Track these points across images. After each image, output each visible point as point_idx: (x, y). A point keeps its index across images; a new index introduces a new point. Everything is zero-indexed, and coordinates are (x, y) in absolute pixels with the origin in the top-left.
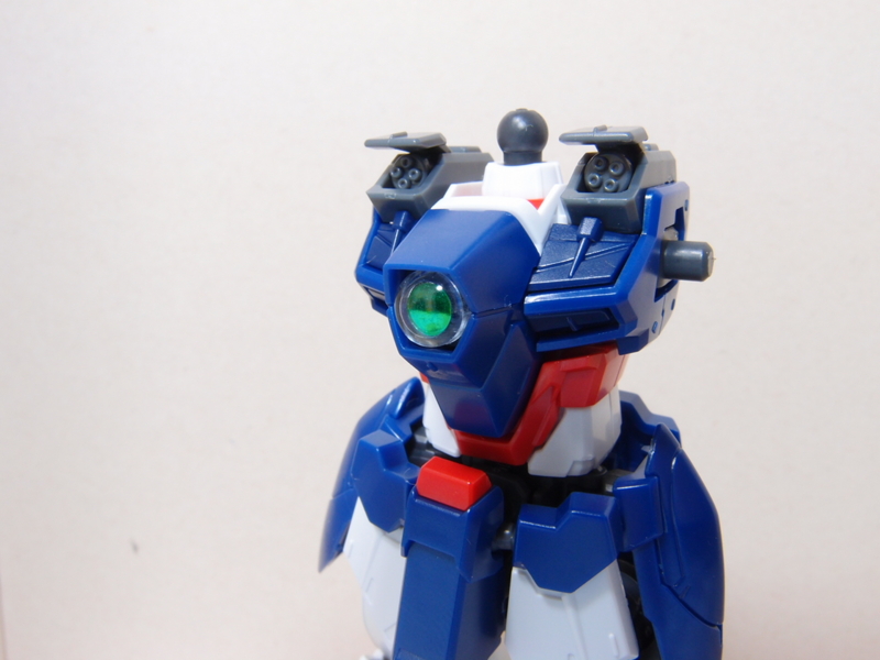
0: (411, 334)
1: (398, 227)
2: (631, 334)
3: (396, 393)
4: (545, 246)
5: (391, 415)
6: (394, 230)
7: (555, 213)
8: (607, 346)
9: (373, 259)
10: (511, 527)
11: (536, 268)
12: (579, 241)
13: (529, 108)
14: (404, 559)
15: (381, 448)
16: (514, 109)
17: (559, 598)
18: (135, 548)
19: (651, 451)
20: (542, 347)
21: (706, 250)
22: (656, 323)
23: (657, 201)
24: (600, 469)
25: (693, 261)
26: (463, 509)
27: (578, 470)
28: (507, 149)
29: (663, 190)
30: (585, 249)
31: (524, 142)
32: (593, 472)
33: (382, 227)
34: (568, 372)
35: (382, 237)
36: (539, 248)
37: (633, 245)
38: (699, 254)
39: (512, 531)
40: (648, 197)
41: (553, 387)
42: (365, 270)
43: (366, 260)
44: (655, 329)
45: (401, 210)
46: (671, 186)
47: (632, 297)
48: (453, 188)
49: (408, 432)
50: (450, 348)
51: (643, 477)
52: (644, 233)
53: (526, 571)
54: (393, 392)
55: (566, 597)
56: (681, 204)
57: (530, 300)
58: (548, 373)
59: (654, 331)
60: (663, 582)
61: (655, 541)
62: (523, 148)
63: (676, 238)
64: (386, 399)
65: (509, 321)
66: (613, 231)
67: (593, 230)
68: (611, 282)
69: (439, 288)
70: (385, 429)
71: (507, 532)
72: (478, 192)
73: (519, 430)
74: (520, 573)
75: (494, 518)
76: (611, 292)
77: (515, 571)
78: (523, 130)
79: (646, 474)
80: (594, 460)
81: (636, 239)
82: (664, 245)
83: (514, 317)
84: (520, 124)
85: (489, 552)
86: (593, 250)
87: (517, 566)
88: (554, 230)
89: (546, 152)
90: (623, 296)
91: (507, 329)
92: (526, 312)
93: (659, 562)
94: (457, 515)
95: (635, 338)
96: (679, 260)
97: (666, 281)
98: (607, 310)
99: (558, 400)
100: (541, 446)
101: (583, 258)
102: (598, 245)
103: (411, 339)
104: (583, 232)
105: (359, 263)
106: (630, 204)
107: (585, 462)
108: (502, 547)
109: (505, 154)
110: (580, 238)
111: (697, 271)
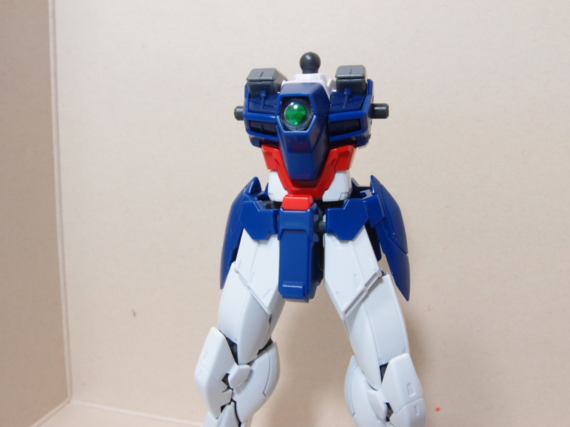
1: (263, 96)
2: (365, 133)
5: (248, 194)
6: (261, 98)
16: (308, 51)
17: (347, 243)
18: (135, 314)
21: (387, 107)
25: (383, 111)
27: (343, 197)
31: (311, 64)
33: (251, 98)
34: (340, 153)
35: (253, 102)
37: (365, 98)
38: (384, 108)
42: (250, 113)
43: (249, 110)
45: (264, 89)
48: (284, 82)
52: (367, 94)
55: (350, 242)
60: (388, 237)
62: (311, 67)
64: (243, 190)
66: (356, 94)
67: (350, 92)
68: (360, 109)
73: (320, 181)
79: (373, 194)
81: (366, 96)
84: (308, 58)
86: (351, 99)
87: (329, 232)
88: (333, 94)
89: (319, 70)
92: (329, 121)
95: (365, 138)
98: (359, 120)
99: (335, 167)
100: (328, 189)
101: (347, 102)
105: (245, 111)
106: (364, 81)
107: (346, 193)
109: (303, 70)
110: (345, 95)
111: (383, 114)
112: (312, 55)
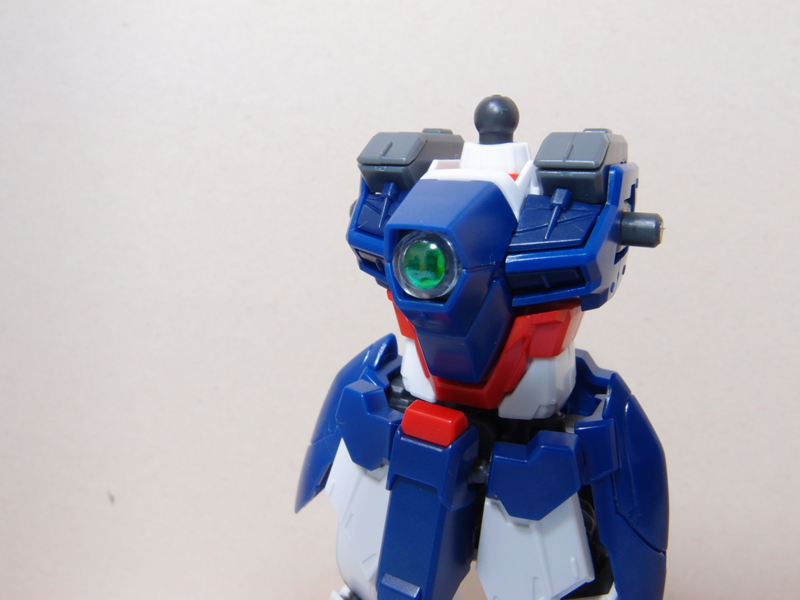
0: (408, 287)
1: (387, 196)
2: (596, 291)
3: (374, 349)
4: (521, 213)
5: (371, 367)
6: (383, 199)
7: (529, 186)
8: (571, 303)
9: (364, 224)
10: (484, 462)
11: (515, 232)
12: (552, 209)
13: (503, 94)
14: (388, 493)
15: (364, 394)
16: (490, 94)
17: (527, 526)
19: (607, 397)
20: (517, 301)
21: (658, 220)
22: (613, 284)
23: (619, 176)
24: (559, 414)
25: (647, 230)
26: (445, 445)
27: (543, 413)
28: (482, 130)
29: (623, 167)
30: (558, 216)
31: (498, 123)
32: (555, 415)
33: (370, 196)
34: (539, 325)
35: (370, 205)
36: (517, 214)
37: (599, 214)
38: (651, 224)
39: (486, 467)
40: (612, 172)
41: (524, 339)
42: (357, 234)
43: (357, 225)
44: (613, 287)
45: (390, 181)
46: (624, 165)
47: (599, 259)
48: (435, 163)
49: (386, 382)
50: (443, 300)
51: (601, 419)
52: (607, 203)
53: (499, 502)
54: (371, 348)
55: (533, 524)
56: (634, 182)
57: (510, 259)
58: (522, 325)
59: (612, 291)
60: (617, 512)
61: (611, 475)
62: (497, 129)
63: (629, 211)
65: (492, 278)
66: (582, 202)
67: (565, 199)
68: (582, 244)
69: (433, 246)
70: (365, 378)
71: (481, 467)
72: (457, 166)
73: (493, 376)
74: (493, 504)
75: (470, 454)
76: (582, 253)
77: (488, 502)
78: (499, 114)
79: (603, 417)
80: (556, 404)
81: (602, 209)
82: (622, 216)
83: (496, 275)
84: (494, 108)
85: (464, 486)
86: (565, 217)
87: (491, 497)
88: (529, 200)
89: (517, 134)
90: (592, 257)
91: (490, 284)
92: (507, 270)
93: (614, 495)
94: (440, 450)
95: (597, 295)
96: (634, 229)
97: (622, 247)
98: (578, 269)
99: (527, 350)
100: (511, 391)
101: (555, 224)
102: (569, 213)
103: (407, 291)
104: (554, 202)
105: (351, 227)
106: (598, 177)
107: (549, 406)
108: (476, 481)
109: (480, 134)
110: (552, 207)
111: (650, 239)
112: (502, 101)
